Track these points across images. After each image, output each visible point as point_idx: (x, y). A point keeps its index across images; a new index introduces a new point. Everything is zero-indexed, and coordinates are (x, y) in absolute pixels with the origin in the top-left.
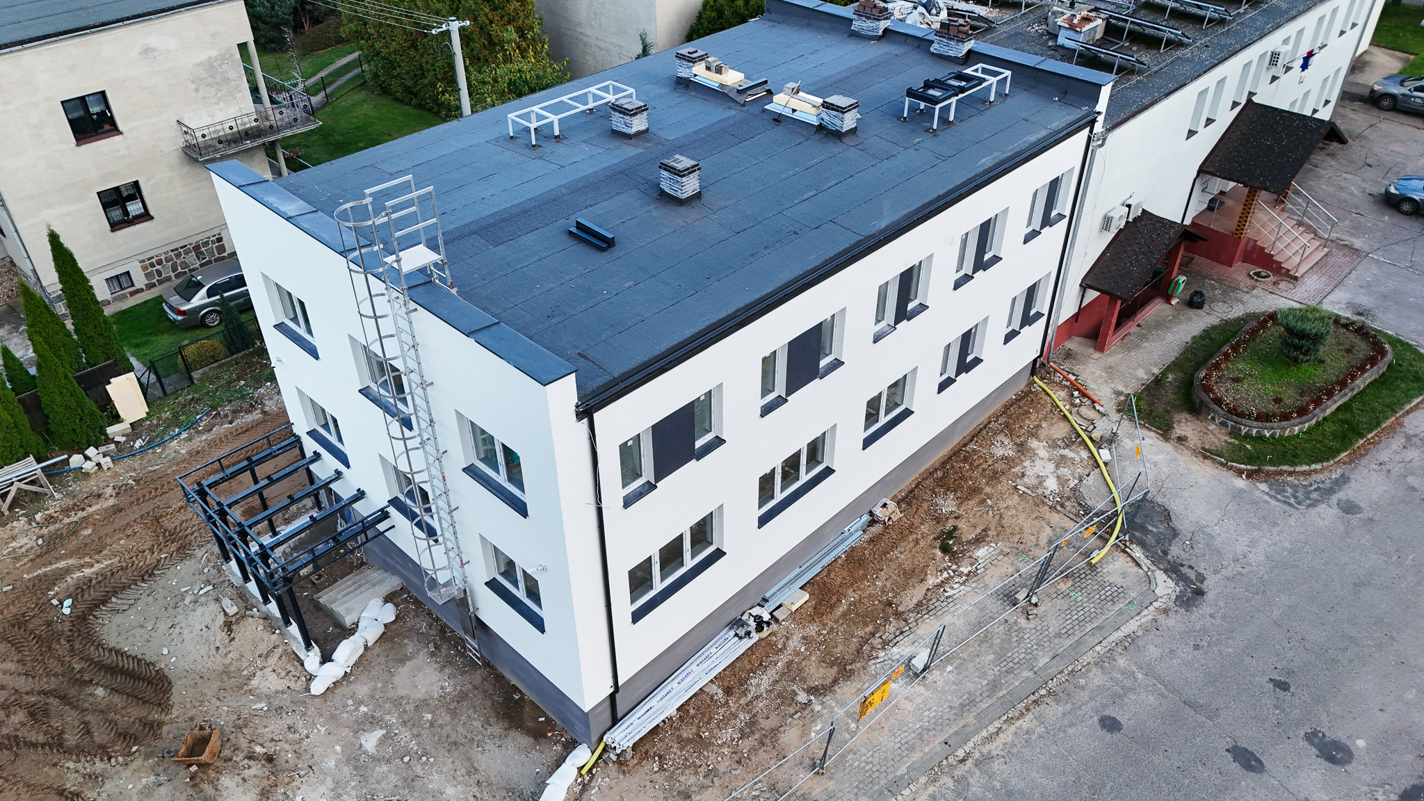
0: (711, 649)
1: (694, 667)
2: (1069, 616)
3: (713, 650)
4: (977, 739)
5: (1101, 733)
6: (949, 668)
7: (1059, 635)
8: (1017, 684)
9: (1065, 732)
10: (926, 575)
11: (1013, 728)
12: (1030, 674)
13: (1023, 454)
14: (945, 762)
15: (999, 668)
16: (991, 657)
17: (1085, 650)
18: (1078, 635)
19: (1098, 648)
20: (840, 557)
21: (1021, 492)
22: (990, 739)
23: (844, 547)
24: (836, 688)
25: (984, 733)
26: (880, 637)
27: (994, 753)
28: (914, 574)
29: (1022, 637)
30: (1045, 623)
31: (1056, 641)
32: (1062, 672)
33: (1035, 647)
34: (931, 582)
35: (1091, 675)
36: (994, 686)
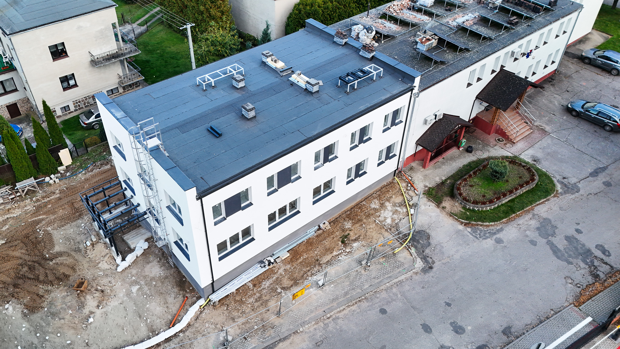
0: (251, 270)
1: (243, 276)
2: (380, 272)
3: (251, 271)
4: (335, 311)
5: (379, 314)
6: (332, 286)
7: (374, 278)
8: (355, 294)
9: (367, 312)
10: (333, 251)
11: (349, 309)
12: (360, 291)
13: (382, 208)
14: (322, 318)
15: (350, 287)
16: (348, 283)
17: (382, 284)
18: (382, 278)
19: (387, 284)
20: (304, 241)
21: (376, 223)
22: (340, 312)
23: (307, 237)
24: (291, 288)
25: (338, 310)
26: (311, 272)
27: (340, 317)
28: (329, 250)
29: (361, 277)
30: (371, 273)
31: (373, 280)
32: (372, 291)
33: (365, 281)
34: (334, 254)
35: (382, 293)
36: (346, 294)
